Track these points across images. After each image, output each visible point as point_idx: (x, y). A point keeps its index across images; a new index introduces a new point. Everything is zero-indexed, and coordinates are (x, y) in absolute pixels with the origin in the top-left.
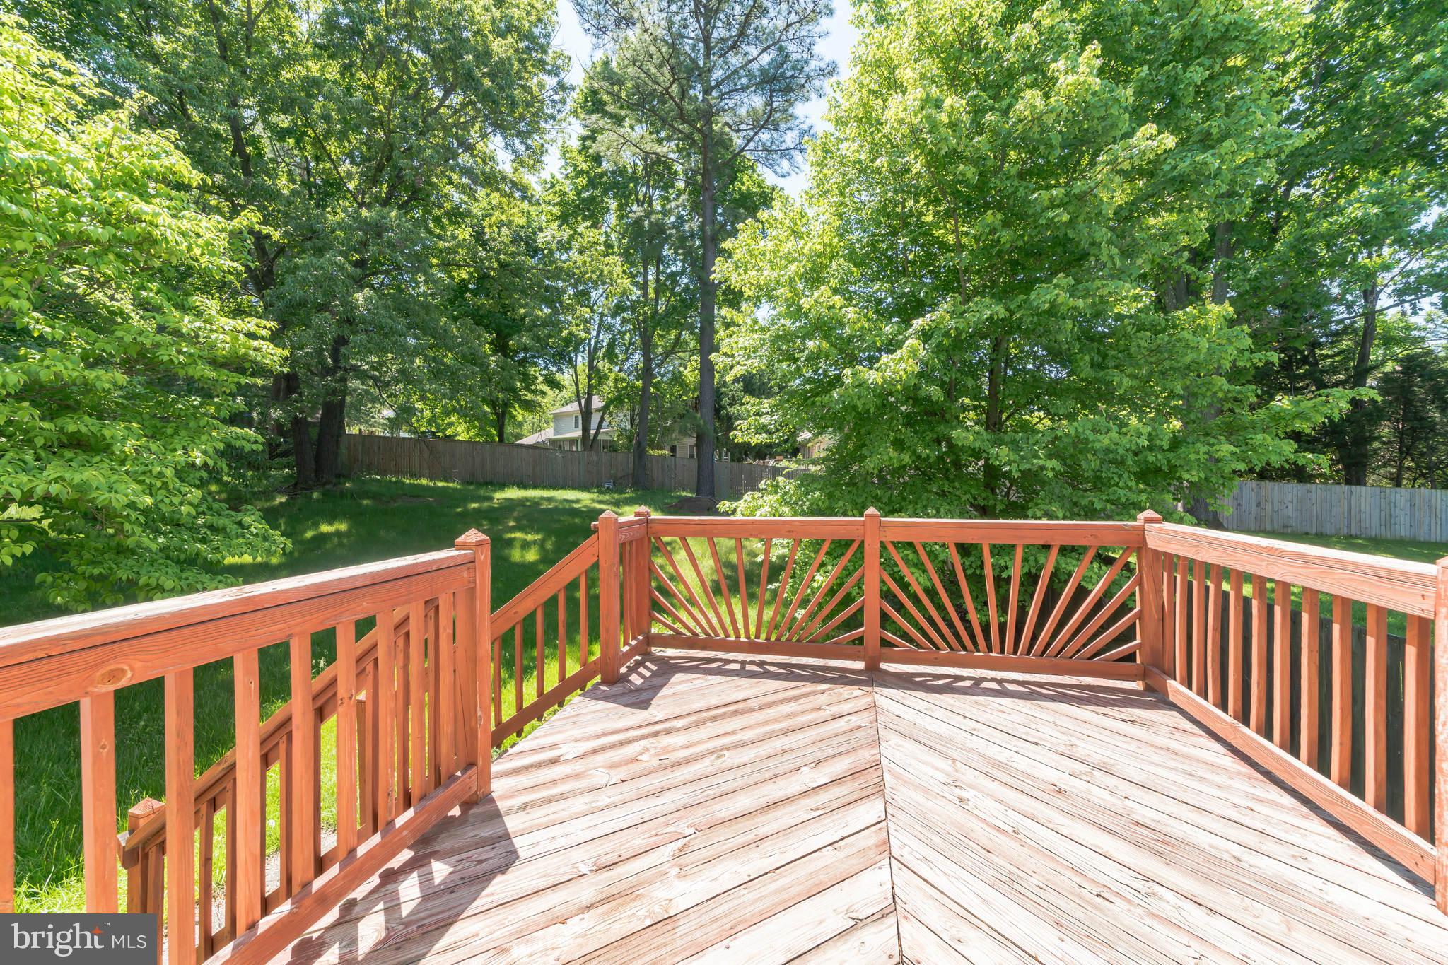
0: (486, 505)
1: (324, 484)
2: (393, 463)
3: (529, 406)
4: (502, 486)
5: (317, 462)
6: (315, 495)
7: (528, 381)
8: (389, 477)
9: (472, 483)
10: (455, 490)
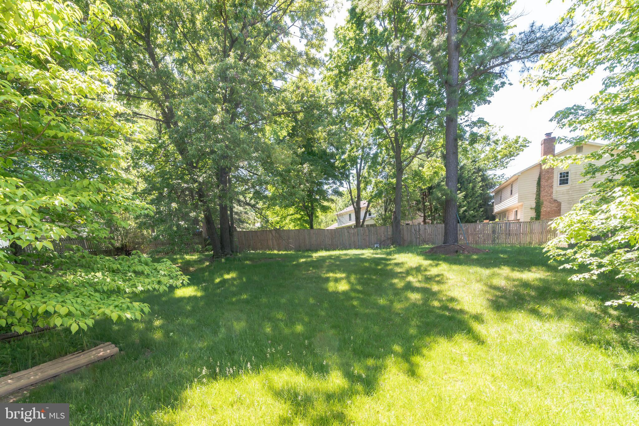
0: (309, 259)
1: (226, 255)
2: (260, 244)
3: (325, 209)
4: (316, 251)
5: (221, 243)
6: (223, 260)
7: (323, 194)
8: (258, 251)
9: (300, 251)
10: (291, 254)
